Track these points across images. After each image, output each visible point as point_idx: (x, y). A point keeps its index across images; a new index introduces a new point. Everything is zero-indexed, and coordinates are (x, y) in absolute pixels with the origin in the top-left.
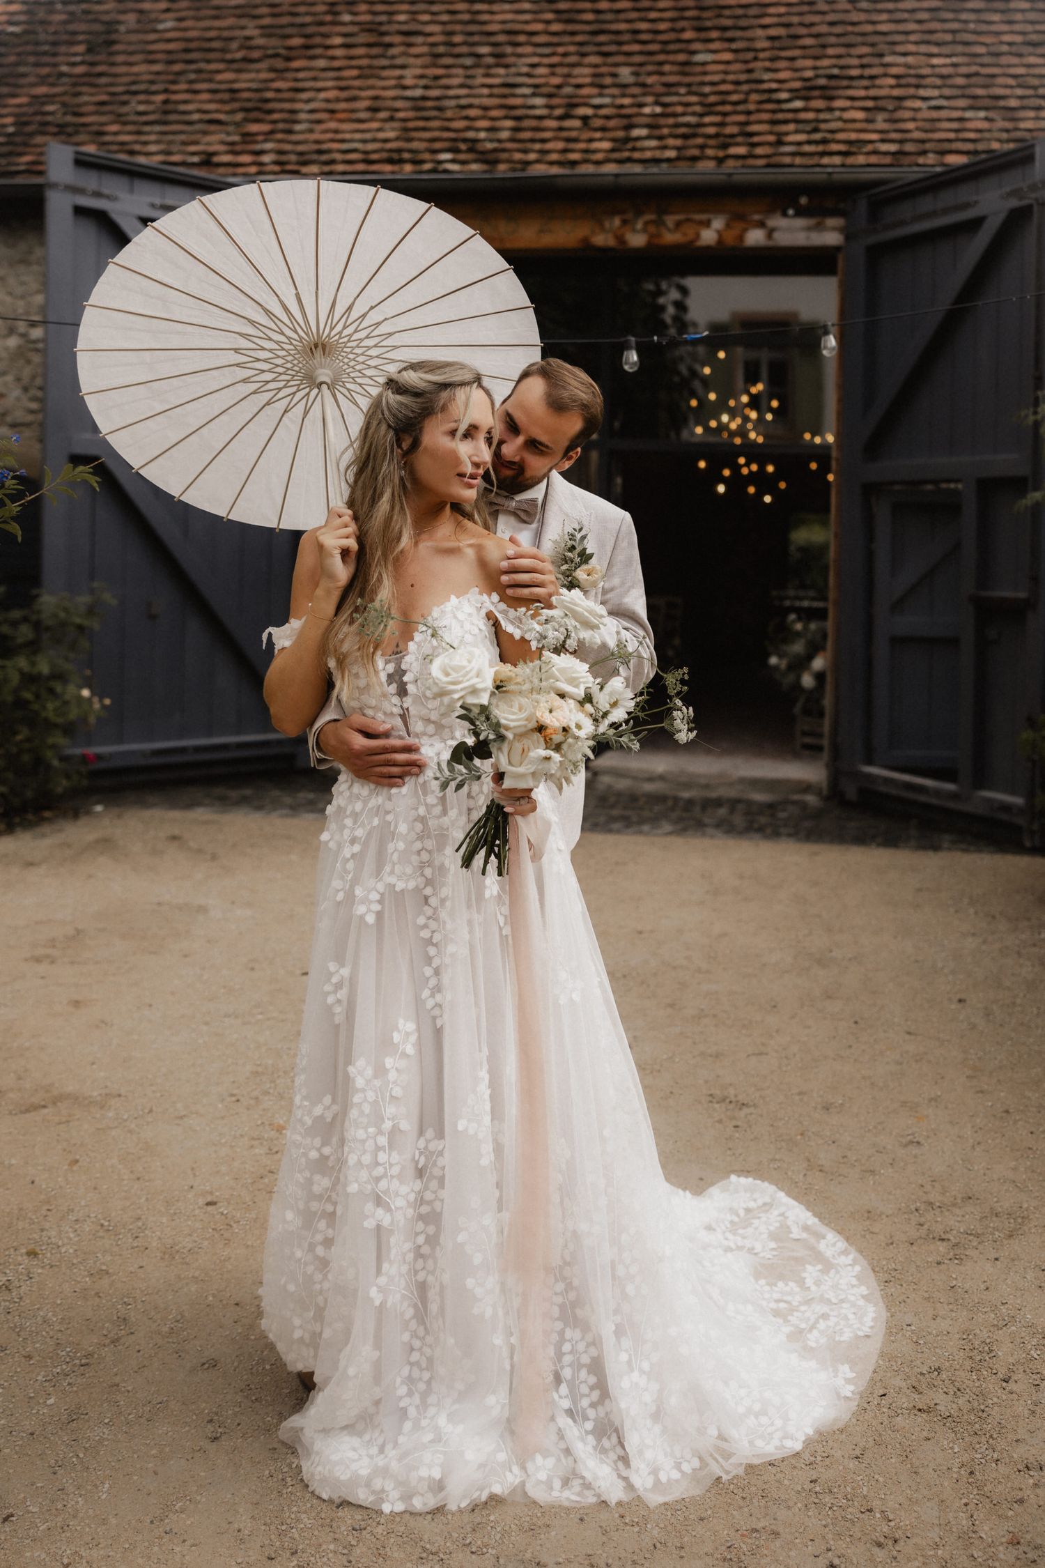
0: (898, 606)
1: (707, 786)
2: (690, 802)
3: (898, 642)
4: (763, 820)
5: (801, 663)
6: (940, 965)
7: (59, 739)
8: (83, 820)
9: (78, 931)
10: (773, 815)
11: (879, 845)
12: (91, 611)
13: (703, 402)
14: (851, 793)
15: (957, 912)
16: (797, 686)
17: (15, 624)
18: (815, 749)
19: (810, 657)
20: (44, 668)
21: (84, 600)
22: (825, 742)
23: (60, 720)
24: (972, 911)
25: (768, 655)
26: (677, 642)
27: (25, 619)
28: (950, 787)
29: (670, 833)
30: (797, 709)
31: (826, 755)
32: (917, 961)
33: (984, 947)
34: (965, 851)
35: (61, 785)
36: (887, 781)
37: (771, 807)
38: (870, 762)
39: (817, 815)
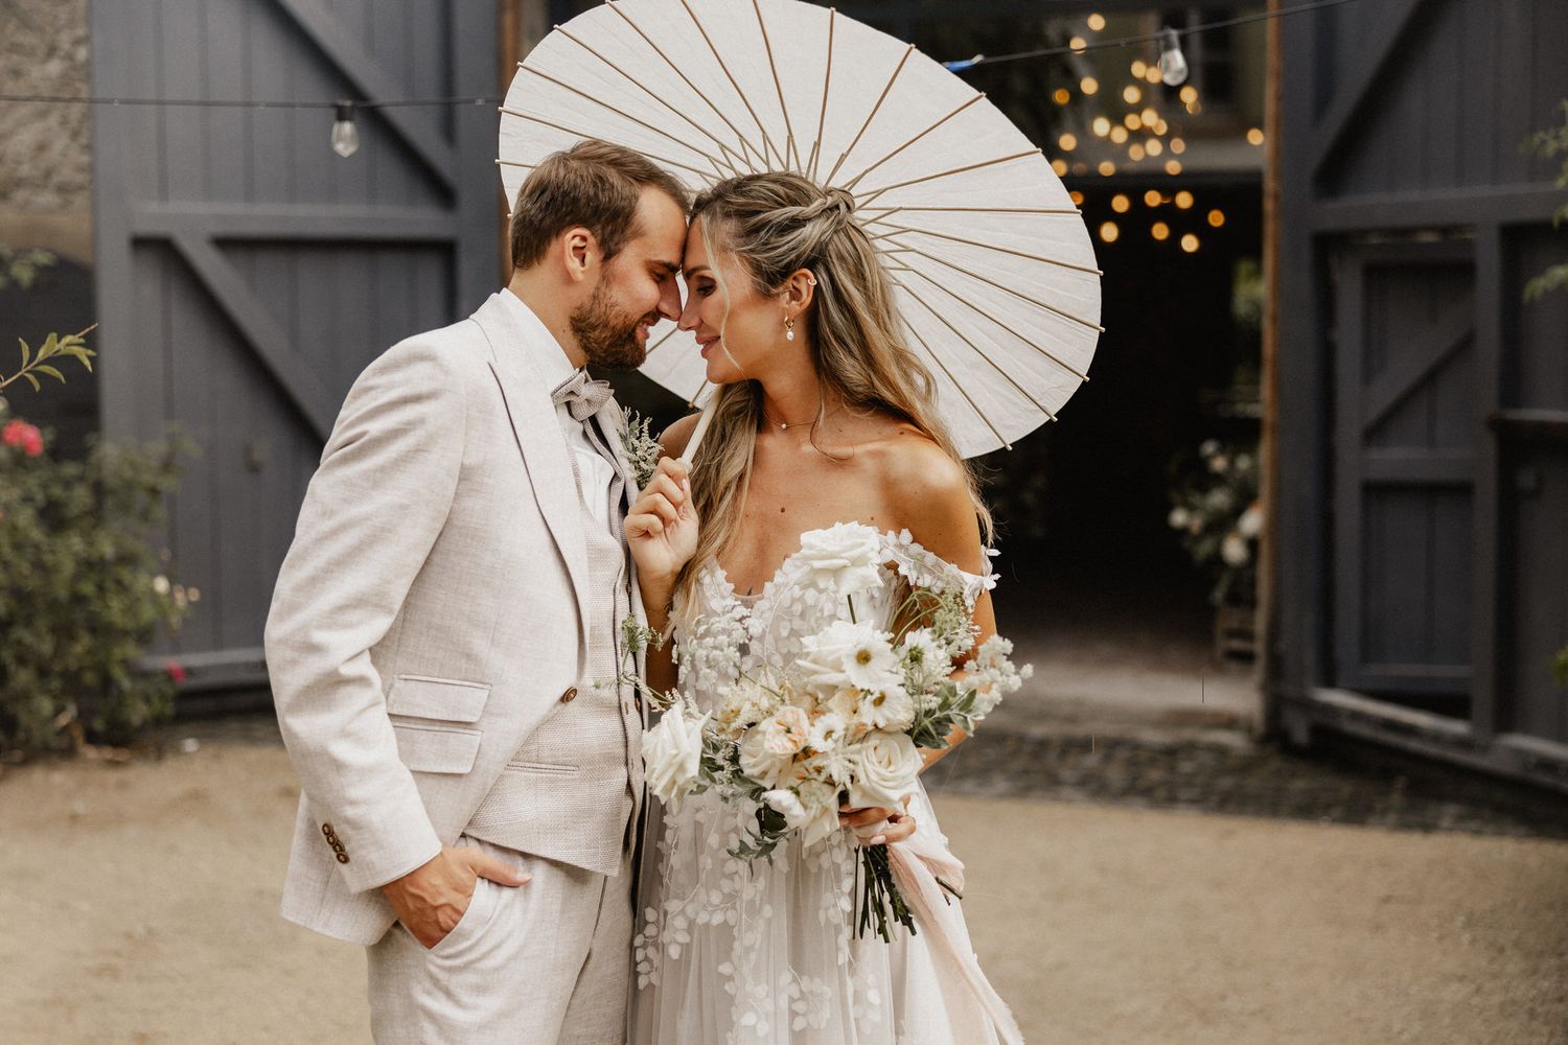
0: (1374, 434)
1: (1072, 719)
2: (1043, 745)
3: (1375, 491)
4: (1155, 775)
5: (1223, 523)
6: (1397, 1027)
7: (130, 650)
8: (170, 764)
9: (150, 932)
10: (1172, 769)
11: (1335, 821)
12: (167, 466)
13: (1077, 95)
14: (1301, 734)
15: (1441, 938)
16: (1217, 560)
17: (68, 484)
18: (1246, 658)
19: (1238, 511)
20: (107, 549)
21: (157, 448)
22: (1259, 647)
23: (130, 624)
24: (1466, 937)
25: (1169, 508)
26: (1039, 481)
27: (81, 478)
28: (1458, 728)
29: (1002, 796)
30: (1218, 595)
31: (1258, 671)
32: (1360, 1020)
33: (1476, 1000)
34: (1477, 833)
35: (138, 713)
36: (1356, 716)
37: (1171, 753)
38: (1330, 682)
39: (1246, 767)
